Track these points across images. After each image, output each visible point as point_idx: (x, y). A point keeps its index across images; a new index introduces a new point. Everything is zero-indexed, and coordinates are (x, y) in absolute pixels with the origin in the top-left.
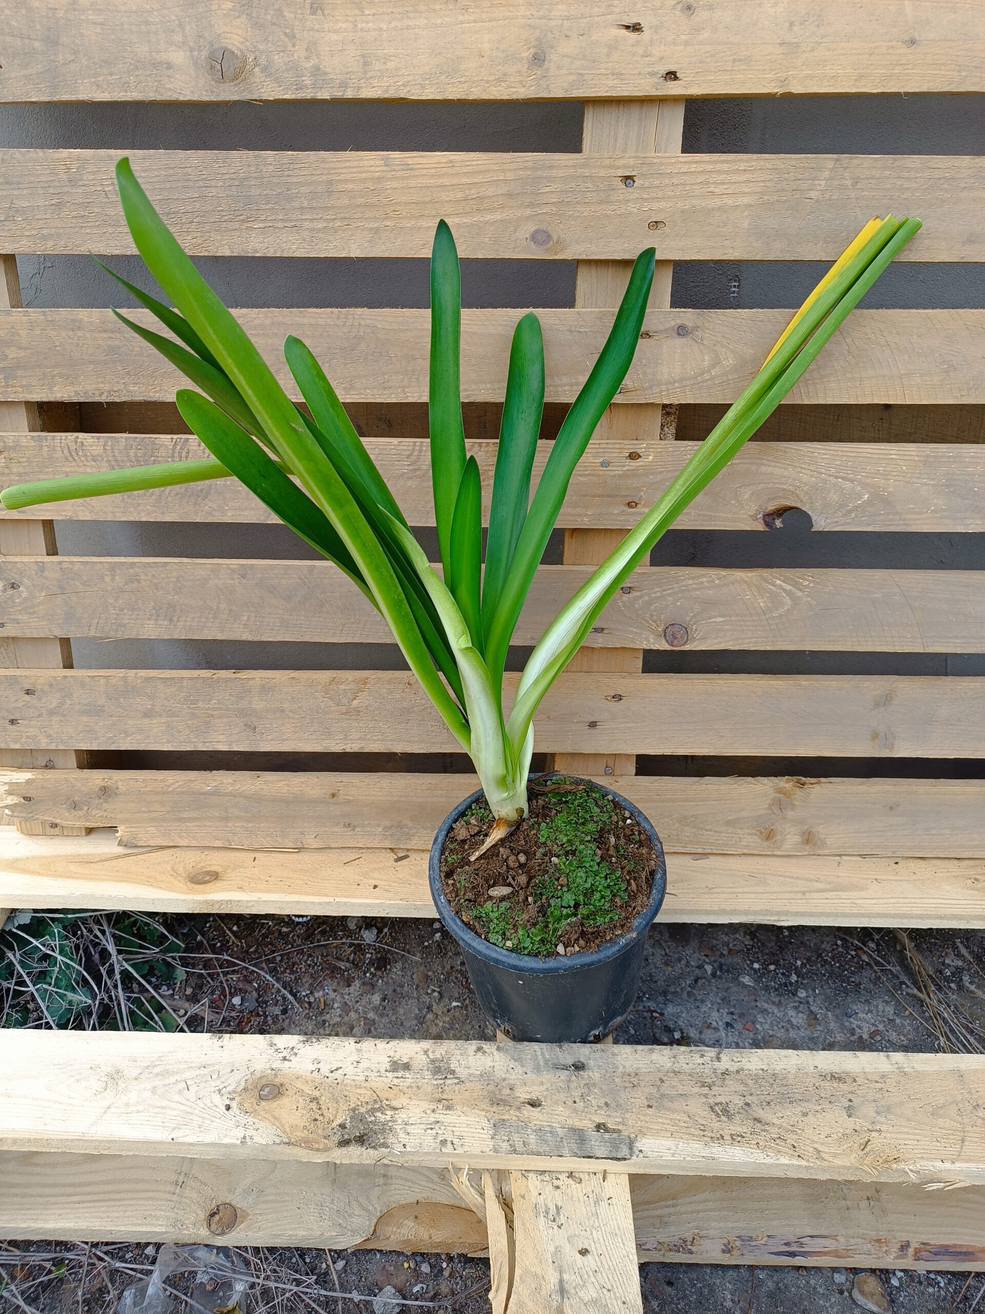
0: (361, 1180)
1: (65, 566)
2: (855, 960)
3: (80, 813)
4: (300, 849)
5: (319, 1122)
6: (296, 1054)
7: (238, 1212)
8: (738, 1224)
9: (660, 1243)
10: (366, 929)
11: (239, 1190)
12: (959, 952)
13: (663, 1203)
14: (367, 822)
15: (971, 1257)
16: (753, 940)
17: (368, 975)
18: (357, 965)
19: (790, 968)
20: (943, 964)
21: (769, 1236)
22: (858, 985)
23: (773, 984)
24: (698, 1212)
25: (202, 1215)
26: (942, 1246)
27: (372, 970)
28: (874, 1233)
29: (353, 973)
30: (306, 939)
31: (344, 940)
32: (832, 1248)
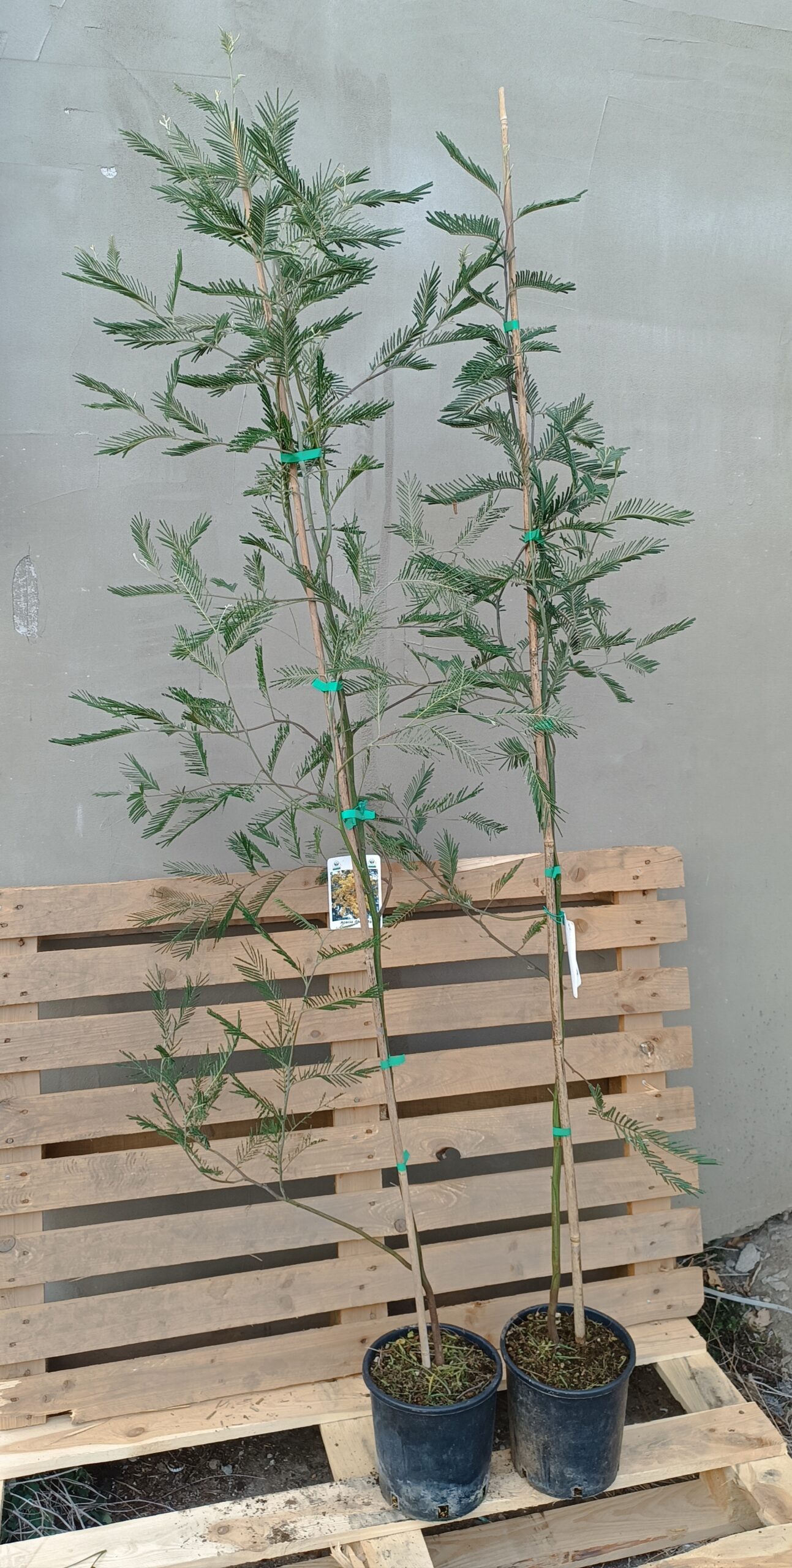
1: (58, 1235)
3: (49, 1404)
4: (191, 1404)
5: (255, 1537)
6: (231, 1510)
10: (224, 1465)
14: (234, 1377)
15: (600, 1553)
17: (233, 1495)
18: (224, 1490)
26: (585, 1550)
27: (236, 1491)
28: (552, 1552)
29: (223, 1495)
31: (211, 1476)
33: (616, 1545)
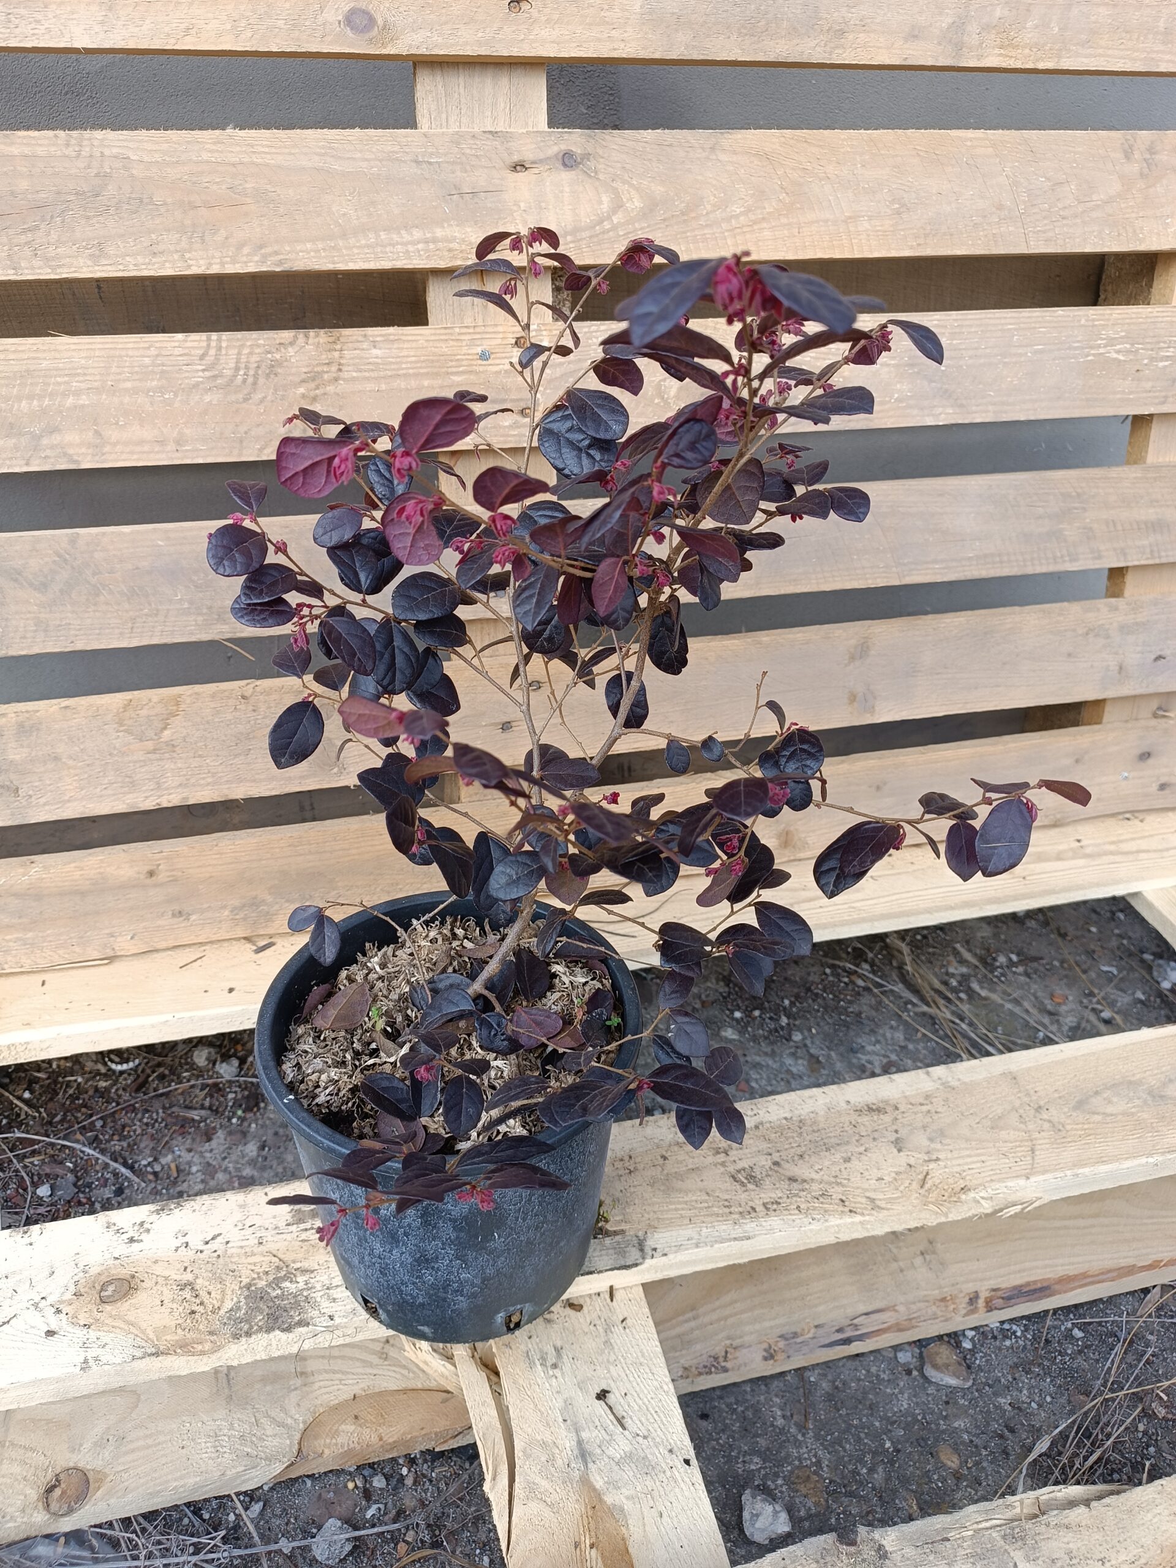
0: (268, 1388)
2: (850, 987)
4: (111, 959)
5: (197, 1316)
6: (148, 1231)
7: (91, 1475)
8: (777, 1322)
9: (685, 1369)
10: (222, 1062)
11: (87, 1445)
12: (961, 957)
13: (681, 1318)
14: (205, 906)
15: (1047, 1292)
16: (728, 985)
17: (234, 1120)
18: (216, 1112)
19: (778, 1010)
20: (947, 974)
21: (816, 1327)
22: (859, 1014)
23: (761, 1032)
24: (726, 1318)
25: (33, 1494)
26: (1015, 1288)
27: (240, 1113)
28: (937, 1292)
29: (214, 1122)
30: (138, 1090)
31: (192, 1082)
32: (892, 1321)
33: (1084, 1275)
